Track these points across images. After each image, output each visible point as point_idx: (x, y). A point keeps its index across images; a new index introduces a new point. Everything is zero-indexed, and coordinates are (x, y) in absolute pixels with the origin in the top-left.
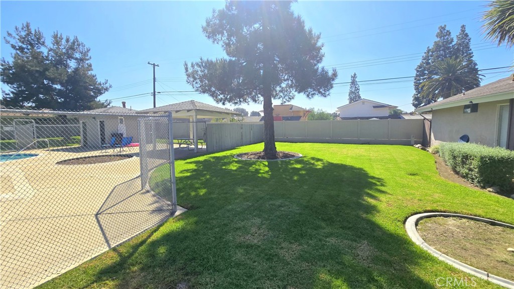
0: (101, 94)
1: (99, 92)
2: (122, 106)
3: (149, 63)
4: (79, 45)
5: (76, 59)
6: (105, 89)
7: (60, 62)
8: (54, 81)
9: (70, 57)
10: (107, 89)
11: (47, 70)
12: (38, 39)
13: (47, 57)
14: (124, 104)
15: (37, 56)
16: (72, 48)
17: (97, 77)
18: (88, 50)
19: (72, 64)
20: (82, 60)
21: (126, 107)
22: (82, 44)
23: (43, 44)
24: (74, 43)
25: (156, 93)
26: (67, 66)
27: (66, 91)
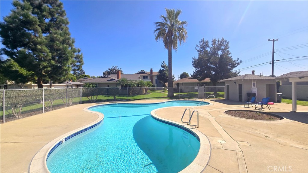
0: (235, 67)
1: (234, 66)
2: (252, 73)
3: (269, 40)
4: (224, 42)
5: (222, 50)
6: (237, 64)
7: (215, 53)
8: (211, 64)
9: (219, 49)
10: (238, 64)
11: (210, 58)
12: (207, 44)
13: (209, 52)
14: (253, 72)
15: (206, 53)
16: (221, 45)
17: (232, 57)
18: (228, 43)
19: (220, 53)
20: (225, 49)
21: (255, 74)
22: (225, 40)
23: (208, 46)
24: (221, 41)
25: (274, 62)
26: (217, 54)
27: (216, 68)
